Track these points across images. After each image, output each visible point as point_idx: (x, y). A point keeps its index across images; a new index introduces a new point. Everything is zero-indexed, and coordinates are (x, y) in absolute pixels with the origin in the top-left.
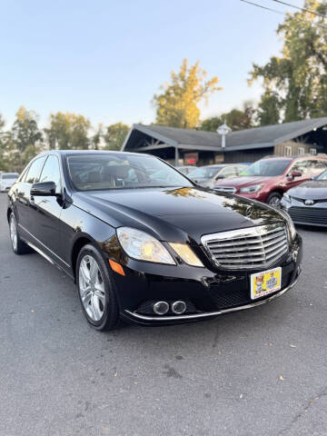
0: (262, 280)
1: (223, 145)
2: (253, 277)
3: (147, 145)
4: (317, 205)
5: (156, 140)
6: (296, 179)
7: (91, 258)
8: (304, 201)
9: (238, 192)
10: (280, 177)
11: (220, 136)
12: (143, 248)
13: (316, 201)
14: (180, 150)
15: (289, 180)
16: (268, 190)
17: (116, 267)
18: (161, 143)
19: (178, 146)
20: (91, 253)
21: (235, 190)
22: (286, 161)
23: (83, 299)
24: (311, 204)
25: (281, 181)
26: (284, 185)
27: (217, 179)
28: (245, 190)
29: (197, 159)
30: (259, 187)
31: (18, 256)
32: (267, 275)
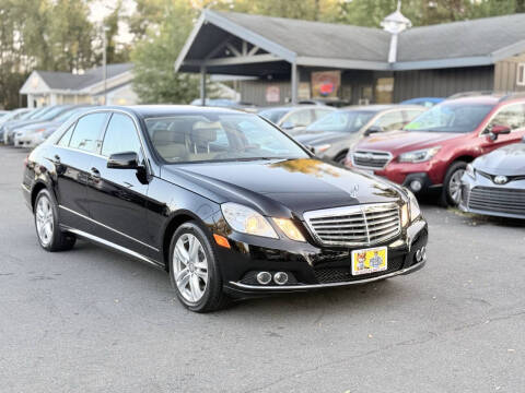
0: (364, 256)
1: (392, 58)
2: (354, 253)
3: (232, 55)
4: (513, 185)
5: (250, 46)
6: (501, 138)
7: (191, 236)
8: (493, 177)
9: (396, 160)
10: (473, 135)
11: (387, 38)
12: (248, 223)
13: (510, 178)
14: (300, 68)
15: (489, 139)
16: (447, 158)
17: (221, 241)
18: (261, 52)
19: (295, 61)
20: (191, 231)
21: (391, 157)
22: (486, 106)
23: (178, 283)
24: (503, 183)
25: (473, 142)
26: (477, 149)
27: (368, 133)
28: (408, 156)
29: (338, 83)
30: (430, 152)
31: (52, 254)
32: (370, 253)
